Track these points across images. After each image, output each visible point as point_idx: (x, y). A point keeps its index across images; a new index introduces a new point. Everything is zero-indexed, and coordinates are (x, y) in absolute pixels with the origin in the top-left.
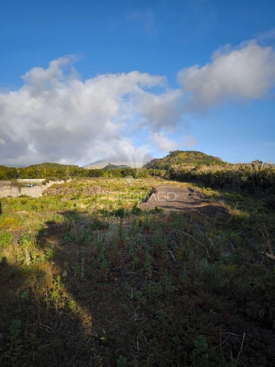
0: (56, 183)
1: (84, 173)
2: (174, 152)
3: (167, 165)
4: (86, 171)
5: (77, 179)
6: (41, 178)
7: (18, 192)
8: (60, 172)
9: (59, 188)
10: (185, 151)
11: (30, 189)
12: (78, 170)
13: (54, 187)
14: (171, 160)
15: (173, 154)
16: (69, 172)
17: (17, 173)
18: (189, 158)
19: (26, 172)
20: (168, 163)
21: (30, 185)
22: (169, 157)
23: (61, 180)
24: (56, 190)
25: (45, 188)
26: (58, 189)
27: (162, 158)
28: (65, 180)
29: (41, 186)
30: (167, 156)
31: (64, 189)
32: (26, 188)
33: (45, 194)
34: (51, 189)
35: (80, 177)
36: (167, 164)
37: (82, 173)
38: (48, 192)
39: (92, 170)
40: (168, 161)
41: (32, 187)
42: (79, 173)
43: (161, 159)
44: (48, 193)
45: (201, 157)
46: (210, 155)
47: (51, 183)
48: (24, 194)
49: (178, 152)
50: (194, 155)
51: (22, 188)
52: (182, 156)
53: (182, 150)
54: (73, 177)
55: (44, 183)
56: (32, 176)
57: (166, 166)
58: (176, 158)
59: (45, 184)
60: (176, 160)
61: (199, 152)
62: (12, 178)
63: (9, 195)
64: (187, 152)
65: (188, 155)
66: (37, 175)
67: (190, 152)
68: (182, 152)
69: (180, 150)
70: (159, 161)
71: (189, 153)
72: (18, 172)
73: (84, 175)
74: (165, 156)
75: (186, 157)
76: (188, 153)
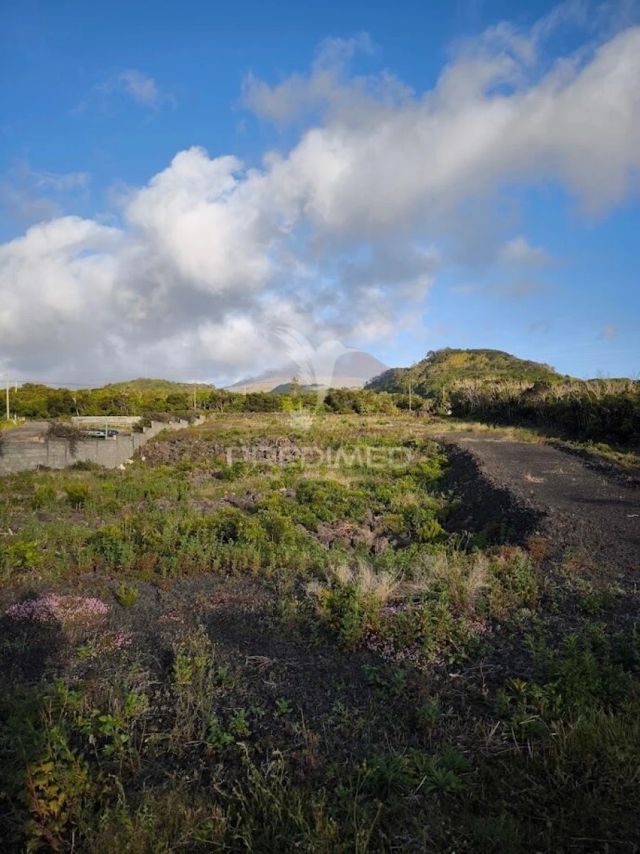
0: (167, 427)
1: (234, 402)
2: (438, 353)
3: (423, 384)
4: (239, 396)
5: (218, 416)
6: (130, 414)
7: (68, 453)
8: (175, 399)
9: (177, 442)
10: (465, 349)
11: (101, 444)
12: (220, 394)
13: (164, 440)
14: (431, 371)
15: (436, 358)
16: (198, 399)
17: (72, 401)
18: (474, 366)
19: (94, 400)
20: (425, 380)
21: (102, 434)
22: (427, 364)
23: (181, 421)
24: (168, 447)
25: (140, 440)
26: (174, 443)
27: (409, 367)
28: (189, 419)
29: (130, 435)
30: (423, 362)
31: (190, 443)
32: (90, 443)
33: (140, 459)
34: (157, 444)
35: (226, 411)
36: (421, 382)
37: (231, 401)
38: (148, 452)
39: (254, 395)
40: (425, 373)
41: (106, 438)
42: (223, 403)
43: (408, 370)
44: (150, 454)
45: (505, 365)
46: (525, 359)
47: (157, 428)
48: (84, 460)
49: (449, 353)
50: (487, 360)
51: (79, 443)
52: (458, 361)
53: (458, 348)
54: (208, 411)
55: (138, 429)
56: (109, 411)
57: (420, 385)
58: (444, 365)
59: (142, 429)
60: (444, 372)
61: (499, 353)
62: (59, 413)
63: (41, 463)
64: (469, 352)
65: (473, 359)
66: (120, 407)
67: (477, 352)
68: (458, 352)
69: (453, 348)
70: (401, 374)
71: (474, 354)
72: (74, 399)
73: (234, 406)
74: (417, 362)
75: (467, 365)
76: (471, 355)
